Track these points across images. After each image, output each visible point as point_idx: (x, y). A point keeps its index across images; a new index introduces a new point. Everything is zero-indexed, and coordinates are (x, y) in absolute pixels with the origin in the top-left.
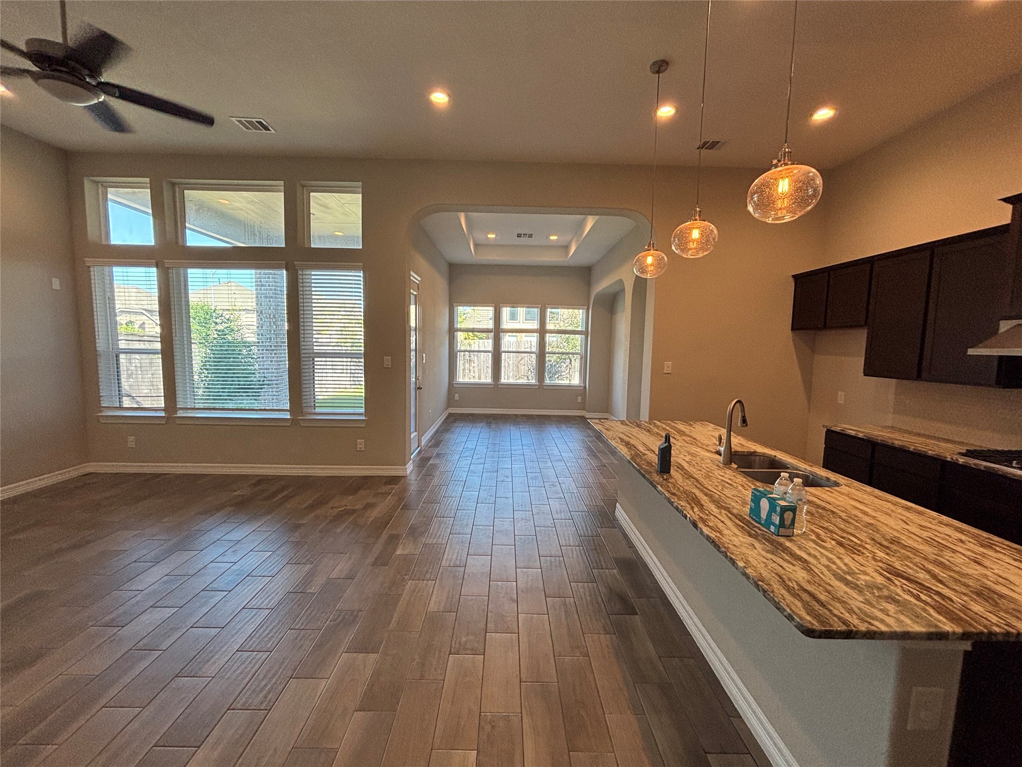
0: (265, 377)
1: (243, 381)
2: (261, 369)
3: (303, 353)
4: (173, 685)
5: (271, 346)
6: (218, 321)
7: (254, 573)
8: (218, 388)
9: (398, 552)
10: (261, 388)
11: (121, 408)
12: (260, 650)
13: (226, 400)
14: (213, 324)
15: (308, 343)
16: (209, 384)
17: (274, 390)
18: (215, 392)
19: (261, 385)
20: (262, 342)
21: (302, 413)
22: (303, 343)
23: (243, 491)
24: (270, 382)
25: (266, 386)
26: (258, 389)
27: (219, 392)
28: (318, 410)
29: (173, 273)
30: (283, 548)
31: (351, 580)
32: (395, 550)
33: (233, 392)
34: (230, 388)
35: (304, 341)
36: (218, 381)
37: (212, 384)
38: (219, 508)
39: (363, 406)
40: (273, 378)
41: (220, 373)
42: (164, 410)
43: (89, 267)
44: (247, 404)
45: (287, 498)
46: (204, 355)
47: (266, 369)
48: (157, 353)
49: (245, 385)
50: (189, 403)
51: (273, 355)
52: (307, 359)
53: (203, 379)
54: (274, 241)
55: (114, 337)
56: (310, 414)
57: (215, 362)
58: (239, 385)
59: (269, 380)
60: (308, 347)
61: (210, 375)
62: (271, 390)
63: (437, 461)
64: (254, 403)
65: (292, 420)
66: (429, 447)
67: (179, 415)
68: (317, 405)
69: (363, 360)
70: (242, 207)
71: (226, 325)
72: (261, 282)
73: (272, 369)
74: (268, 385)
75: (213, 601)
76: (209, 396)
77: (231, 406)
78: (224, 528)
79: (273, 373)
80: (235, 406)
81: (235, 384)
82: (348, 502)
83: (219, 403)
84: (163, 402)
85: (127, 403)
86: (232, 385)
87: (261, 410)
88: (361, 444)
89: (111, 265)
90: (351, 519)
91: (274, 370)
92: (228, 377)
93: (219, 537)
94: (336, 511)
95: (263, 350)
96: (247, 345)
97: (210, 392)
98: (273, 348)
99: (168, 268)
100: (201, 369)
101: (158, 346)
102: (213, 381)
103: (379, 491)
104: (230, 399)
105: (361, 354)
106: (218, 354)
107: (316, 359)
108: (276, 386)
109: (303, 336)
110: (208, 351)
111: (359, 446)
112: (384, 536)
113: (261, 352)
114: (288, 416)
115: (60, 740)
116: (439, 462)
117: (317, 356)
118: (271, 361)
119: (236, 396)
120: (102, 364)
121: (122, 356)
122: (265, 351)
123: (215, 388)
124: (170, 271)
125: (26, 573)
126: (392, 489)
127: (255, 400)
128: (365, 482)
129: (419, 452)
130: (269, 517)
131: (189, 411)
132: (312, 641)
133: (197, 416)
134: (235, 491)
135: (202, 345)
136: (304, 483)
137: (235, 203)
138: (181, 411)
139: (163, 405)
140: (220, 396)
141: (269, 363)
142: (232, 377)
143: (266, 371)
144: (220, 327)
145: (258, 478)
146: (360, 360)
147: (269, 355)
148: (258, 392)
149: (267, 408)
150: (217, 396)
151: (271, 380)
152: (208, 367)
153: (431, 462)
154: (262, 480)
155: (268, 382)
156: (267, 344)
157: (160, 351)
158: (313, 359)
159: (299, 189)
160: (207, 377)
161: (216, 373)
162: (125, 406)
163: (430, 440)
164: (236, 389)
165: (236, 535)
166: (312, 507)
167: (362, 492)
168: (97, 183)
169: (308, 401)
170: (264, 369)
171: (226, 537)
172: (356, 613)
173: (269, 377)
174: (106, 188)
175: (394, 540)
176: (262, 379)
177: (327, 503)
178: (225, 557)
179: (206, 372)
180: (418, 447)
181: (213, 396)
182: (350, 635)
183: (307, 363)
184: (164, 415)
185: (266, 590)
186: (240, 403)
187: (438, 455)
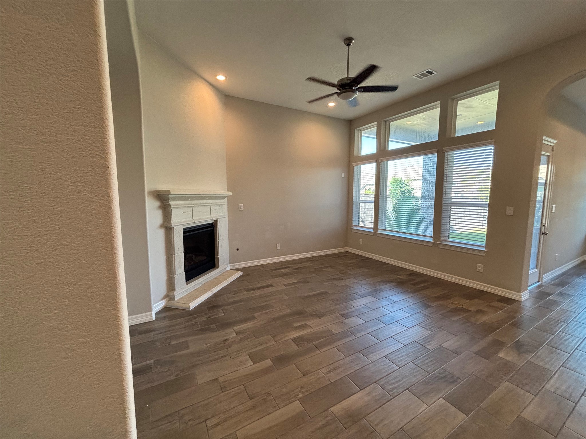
0: (423, 217)
1: (412, 218)
2: (422, 212)
3: (444, 203)
4: (357, 354)
5: (428, 199)
6: (402, 186)
7: (400, 322)
8: (399, 221)
9: (501, 355)
10: (421, 223)
11: (358, 226)
12: (395, 363)
13: (403, 227)
14: (400, 188)
15: (448, 197)
16: (395, 219)
17: (428, 224)
18: (397, 223)
19: (421, 221)
20: (424, 197)
21: (440, 240)
22: (444, 197)
23: (403, 277)
24: (426, 220)
25: (424, 222)
26: (419, 223)
27: (399, 223)
28: (450, 239)
29: (382, 164)
30: (417, 315)
31: (457, 355)
32: (498, 352)
33: (406, 224)
34: (405, 222)
35: (445, 196)
36: (400, 217)
37: (397, 219)
38: (390, 282)
39: (485, 241)
40: (428, 218)
41: (401, 213)
42: (373, 229)
43: (353, 167)
44: (414, 231)
45: (425, 288)
46: (395, 204)
47: (425, 212)
48: (373, 203)
49: (412, 220)
50: (383, 227)
51: (429, 205)
52: (446, 207)
53: (393, 216)
54: (432, 138)
55: (359, 196)
56: (447, 241)
57: (399, 207)
58: (410, 220)
59: (426, 219)
60: (448, 200)
61: (396, 214)
62: (426, 224)
63: (558, 299)
64: (417, 231)
65: (434, 243)
66: (551, 285)
67: (378, 232)
68: (450, 236)
69: (487, 209)
70: (418, 123)
71: (406, 188)
72: (426, 163)
73: (428, 212)
74: (425, 221)
75: (379, 327)
76: (395, 224)
77: (405, 231)
78: (391, 293)
79: (428, 215)
80: (407, 231)
81: (408, 220)
82: (465, 303)
83: (399, 229)
84: (373, 225)
85: (361, 224)
86: (406, 220)
87: (420, 235)
88: (480, 267)
89: (361, 164)
90: (465, 315)
91: (429, 213)
92: (405, 216)
93: (387, 296)
94: (454, 306)
95: (424, 201)
96: (417, 199)
97: (396, 223)
98: (430, 200)
99: (380, 162)
100: (393, 211)
101: (373, 199)
102: (397, 217)
103: (492, 304)
104: (404, 227)
105: (486, 204)
106: (401, 203)
107: (452, 207)
108: (429, 222)
109: (445, 193)
110: (397, 202)
111: (478, 268)
112: (490, 338)
113: (423, 202)
114: (431, 240)
115: (322, 350)
116: (561, 300)
117: (454, 205)
118: (428, 208)
119: (408, 226)
120: (354, 206)
121: (361, 204)
122: (425, 202)
123: (398, 221)
124: (381, 164)
125: (325, 283)
126: (505, 307)
127: (418, 229)
128: (481, 294)
129: (539, 287)
130: (413, 295)
131: (383, 231)
132: (423, 377)
133: (386, 234)
134: (399, 275)
135: (394, 199)
136: (437, 282)
137: (414, 122)
138: (379, 230)
139: (373, 227)
140: (400, 225)
141: (427, 209)
142: (407, 216)
143: (424, 213)
144: (403, 189)
145: (412, 272)
146: (486, 209)
147: (427, 204)
148: (419, 225)
149: (423, 234)
150: (398, 225)
151: (427, 219)
152: (396, 210)
153: (551, 297)
154: (413, 274)
155: (425, 220)
156: (427, 198)
157: (374, 202)
158: (450, 207)
159: (450, 101)
160: (395, 215)
161: (399, 213)
162: (360, 225)
163: (554, 279)
164: (408, 222)
165: (395, 298)
166: (438, 298)
167: (476, 301)
168: (359, 130)
169: (445, 233)
170: (424, 212)
171: (390, 297)
172: (456, 378)
173: (426, 217)
174: (362, 131)
175: (498, 345)
176: (422, 218)
177: (449, 299)
178: (388, 307)
179: (395, 212)
180: (539, 282)
181: (397, 225)
182: (449, 390)
183: (446, 209)
184: (373, 231)
185: (403, 334)
186: (410, 230)
187: (561, 294)
